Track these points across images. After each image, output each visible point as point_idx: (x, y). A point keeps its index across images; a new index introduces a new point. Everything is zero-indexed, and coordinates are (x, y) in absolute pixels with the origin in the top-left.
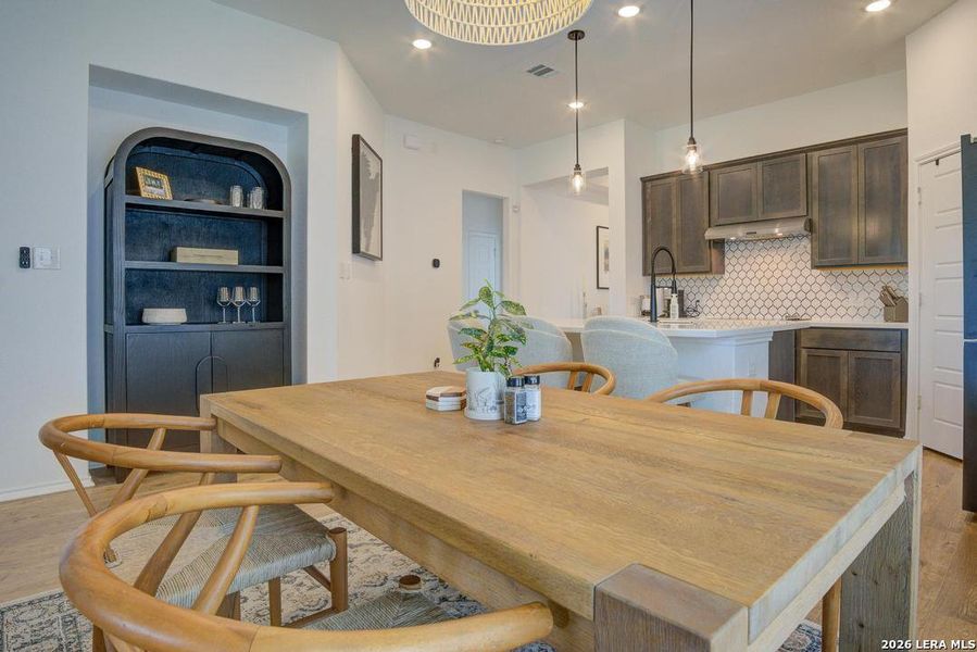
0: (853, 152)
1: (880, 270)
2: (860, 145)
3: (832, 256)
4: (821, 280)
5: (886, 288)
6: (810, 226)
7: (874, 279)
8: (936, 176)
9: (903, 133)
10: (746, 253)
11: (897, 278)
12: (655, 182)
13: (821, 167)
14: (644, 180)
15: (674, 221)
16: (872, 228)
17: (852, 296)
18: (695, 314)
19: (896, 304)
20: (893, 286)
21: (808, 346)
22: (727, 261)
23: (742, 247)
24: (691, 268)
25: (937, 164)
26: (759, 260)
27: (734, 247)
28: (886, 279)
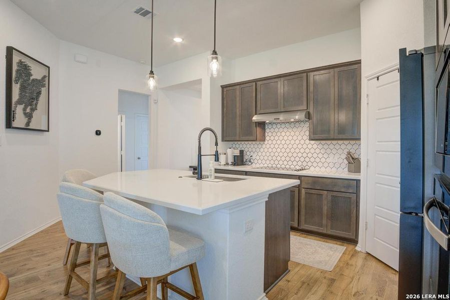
0: (332, 73)
1: (346, 142)
2: (336, 69)
3: (320, 134)
4: (315, 146)
5: (349, 153)
6: (309, 116)
7: (343, 147)
8: (378, 87)
9: (358, 62)
10: (277, 130)
11: (355, 147)
12: (228, 88)
13: (314, 82)
14: (223, 87)
15: (238, 110)
16: (343, 117)
17: (331, 156)
18: (250, 164)
19: (354, 163)
20: (352, 151)
21: (306, 187)
22: (266, 134)
23: (274, 126)
24: (246, 138)
25: (378, 79)
26: (283, 134)
27: (270, 126)
28: (349, 147)
